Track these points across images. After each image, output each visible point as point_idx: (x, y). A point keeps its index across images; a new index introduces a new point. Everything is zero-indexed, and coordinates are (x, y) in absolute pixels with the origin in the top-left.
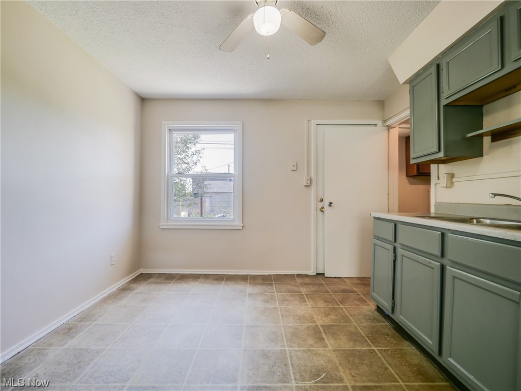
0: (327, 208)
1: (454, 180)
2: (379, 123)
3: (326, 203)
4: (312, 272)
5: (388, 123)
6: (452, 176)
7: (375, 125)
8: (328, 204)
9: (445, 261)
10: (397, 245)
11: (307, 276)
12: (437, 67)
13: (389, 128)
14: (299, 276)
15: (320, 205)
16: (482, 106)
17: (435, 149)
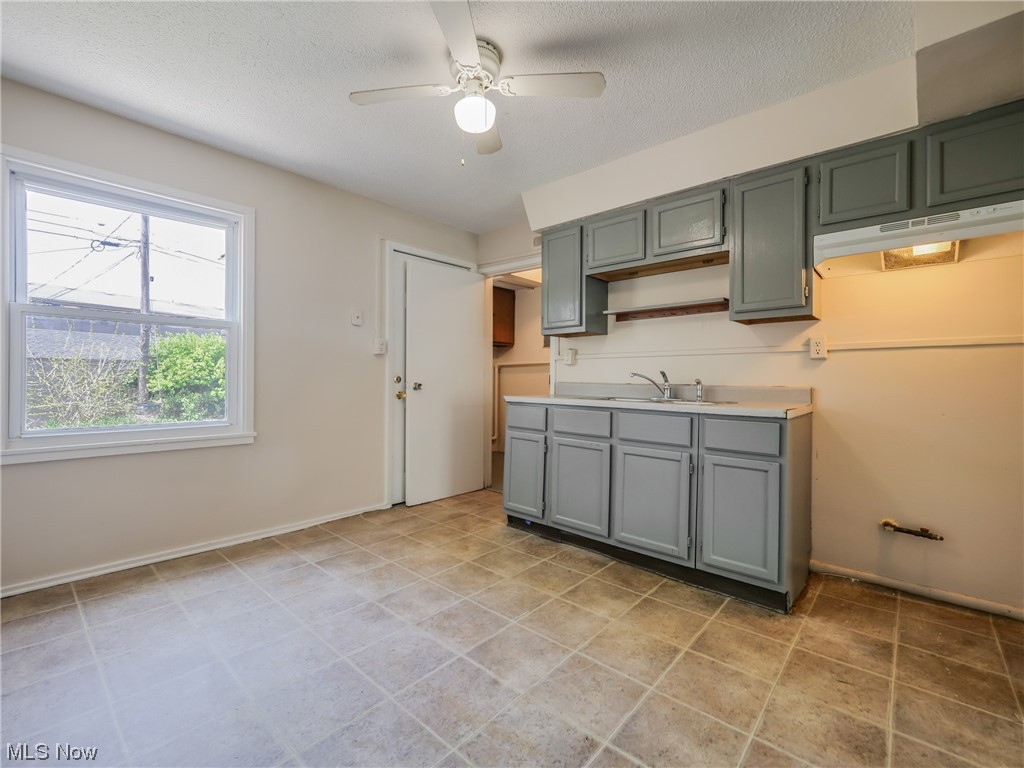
0: (410, 393)
1: (578, 357)
2: (473, 266)
3: (410, 385)
4: (386, 505)
5: (484, 270)
6: (576, 352)
7: (468, 269)
8: (413, 386)
9: (614, 441)
10: (548, 434)
11: (380, 512)
12: (581, 229)
13: (486, 276)
14: (367, 514)
15: (399, 387)
16: (608, 282)
17: (577, 322)
